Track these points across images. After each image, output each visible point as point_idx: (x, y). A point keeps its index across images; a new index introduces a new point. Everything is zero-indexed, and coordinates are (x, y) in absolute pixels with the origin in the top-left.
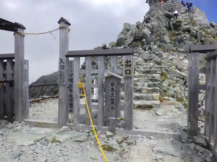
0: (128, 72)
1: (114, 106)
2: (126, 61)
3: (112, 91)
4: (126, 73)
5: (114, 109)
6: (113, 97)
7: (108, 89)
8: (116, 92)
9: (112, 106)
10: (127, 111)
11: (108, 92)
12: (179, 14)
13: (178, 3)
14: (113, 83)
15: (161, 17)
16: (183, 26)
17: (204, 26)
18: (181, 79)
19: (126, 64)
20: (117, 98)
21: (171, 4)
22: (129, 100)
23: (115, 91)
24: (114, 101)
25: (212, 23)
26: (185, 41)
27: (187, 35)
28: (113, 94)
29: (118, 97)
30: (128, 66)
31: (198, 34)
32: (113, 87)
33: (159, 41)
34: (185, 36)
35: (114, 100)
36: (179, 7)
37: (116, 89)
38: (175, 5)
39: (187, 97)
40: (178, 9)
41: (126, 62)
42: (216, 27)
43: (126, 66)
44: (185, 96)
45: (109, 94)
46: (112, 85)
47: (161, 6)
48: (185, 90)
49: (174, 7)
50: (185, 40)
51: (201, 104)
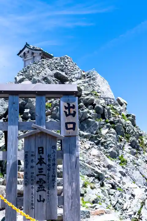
0: (71, 126)
1: (44, 195)
2: (67, 106)
3: (39, 165)
4: (67, 129)
5: (44, 201)
6: (41, 177)
7: (32, 161)
8: (49, 165)
9: (40, 196)
10: (70, 205)
11: (32, 167)
12: (73, 80)
13: (71, 63)
14: (42, 148)
15: (49, 78)
16: (84, 96)
17: (111, 101)
18: (96, 178)
19: (67, 111)
20: (51, 178)
21: (59, 63)
22: (72, 182)
23: (45, 164)
24: (44, 185)
25: (119, 98)
26: (89, 119)
27: (91, 111)
28: (42, 169)
29: (52, 176)
30: (70, 114)
31: (106, 111)
32: (41, 155)
33: (49, 116)
34: (88, 112)
35: (45, 182)
36: (72, 68)
37: (49, 160)
38: (66, 64)
39: (115, 206)
40: (72, 71)
41: (66, 108)
42: (125, 104)
43: (67, 115)
44: (111, 203)
45: (33, 170)
46: (39, 151)
47: (44, 63)
48: (109, 194)
49: (65, 66)
50: (89, 117)
51: (138, 217)
